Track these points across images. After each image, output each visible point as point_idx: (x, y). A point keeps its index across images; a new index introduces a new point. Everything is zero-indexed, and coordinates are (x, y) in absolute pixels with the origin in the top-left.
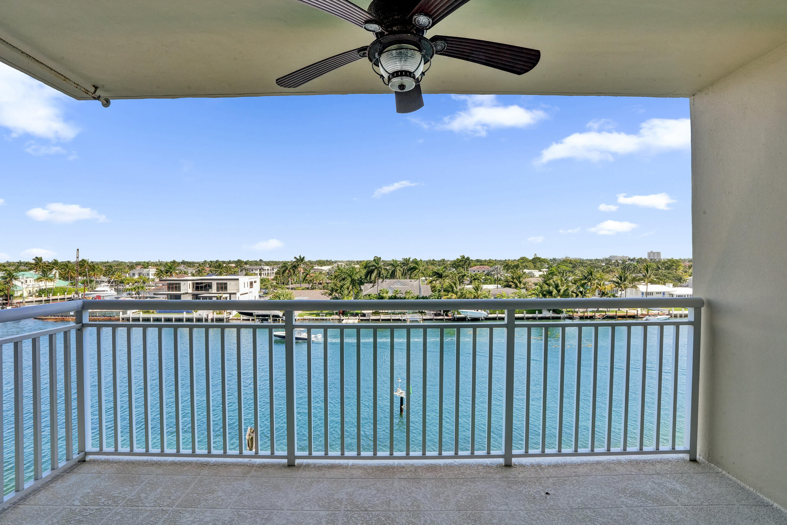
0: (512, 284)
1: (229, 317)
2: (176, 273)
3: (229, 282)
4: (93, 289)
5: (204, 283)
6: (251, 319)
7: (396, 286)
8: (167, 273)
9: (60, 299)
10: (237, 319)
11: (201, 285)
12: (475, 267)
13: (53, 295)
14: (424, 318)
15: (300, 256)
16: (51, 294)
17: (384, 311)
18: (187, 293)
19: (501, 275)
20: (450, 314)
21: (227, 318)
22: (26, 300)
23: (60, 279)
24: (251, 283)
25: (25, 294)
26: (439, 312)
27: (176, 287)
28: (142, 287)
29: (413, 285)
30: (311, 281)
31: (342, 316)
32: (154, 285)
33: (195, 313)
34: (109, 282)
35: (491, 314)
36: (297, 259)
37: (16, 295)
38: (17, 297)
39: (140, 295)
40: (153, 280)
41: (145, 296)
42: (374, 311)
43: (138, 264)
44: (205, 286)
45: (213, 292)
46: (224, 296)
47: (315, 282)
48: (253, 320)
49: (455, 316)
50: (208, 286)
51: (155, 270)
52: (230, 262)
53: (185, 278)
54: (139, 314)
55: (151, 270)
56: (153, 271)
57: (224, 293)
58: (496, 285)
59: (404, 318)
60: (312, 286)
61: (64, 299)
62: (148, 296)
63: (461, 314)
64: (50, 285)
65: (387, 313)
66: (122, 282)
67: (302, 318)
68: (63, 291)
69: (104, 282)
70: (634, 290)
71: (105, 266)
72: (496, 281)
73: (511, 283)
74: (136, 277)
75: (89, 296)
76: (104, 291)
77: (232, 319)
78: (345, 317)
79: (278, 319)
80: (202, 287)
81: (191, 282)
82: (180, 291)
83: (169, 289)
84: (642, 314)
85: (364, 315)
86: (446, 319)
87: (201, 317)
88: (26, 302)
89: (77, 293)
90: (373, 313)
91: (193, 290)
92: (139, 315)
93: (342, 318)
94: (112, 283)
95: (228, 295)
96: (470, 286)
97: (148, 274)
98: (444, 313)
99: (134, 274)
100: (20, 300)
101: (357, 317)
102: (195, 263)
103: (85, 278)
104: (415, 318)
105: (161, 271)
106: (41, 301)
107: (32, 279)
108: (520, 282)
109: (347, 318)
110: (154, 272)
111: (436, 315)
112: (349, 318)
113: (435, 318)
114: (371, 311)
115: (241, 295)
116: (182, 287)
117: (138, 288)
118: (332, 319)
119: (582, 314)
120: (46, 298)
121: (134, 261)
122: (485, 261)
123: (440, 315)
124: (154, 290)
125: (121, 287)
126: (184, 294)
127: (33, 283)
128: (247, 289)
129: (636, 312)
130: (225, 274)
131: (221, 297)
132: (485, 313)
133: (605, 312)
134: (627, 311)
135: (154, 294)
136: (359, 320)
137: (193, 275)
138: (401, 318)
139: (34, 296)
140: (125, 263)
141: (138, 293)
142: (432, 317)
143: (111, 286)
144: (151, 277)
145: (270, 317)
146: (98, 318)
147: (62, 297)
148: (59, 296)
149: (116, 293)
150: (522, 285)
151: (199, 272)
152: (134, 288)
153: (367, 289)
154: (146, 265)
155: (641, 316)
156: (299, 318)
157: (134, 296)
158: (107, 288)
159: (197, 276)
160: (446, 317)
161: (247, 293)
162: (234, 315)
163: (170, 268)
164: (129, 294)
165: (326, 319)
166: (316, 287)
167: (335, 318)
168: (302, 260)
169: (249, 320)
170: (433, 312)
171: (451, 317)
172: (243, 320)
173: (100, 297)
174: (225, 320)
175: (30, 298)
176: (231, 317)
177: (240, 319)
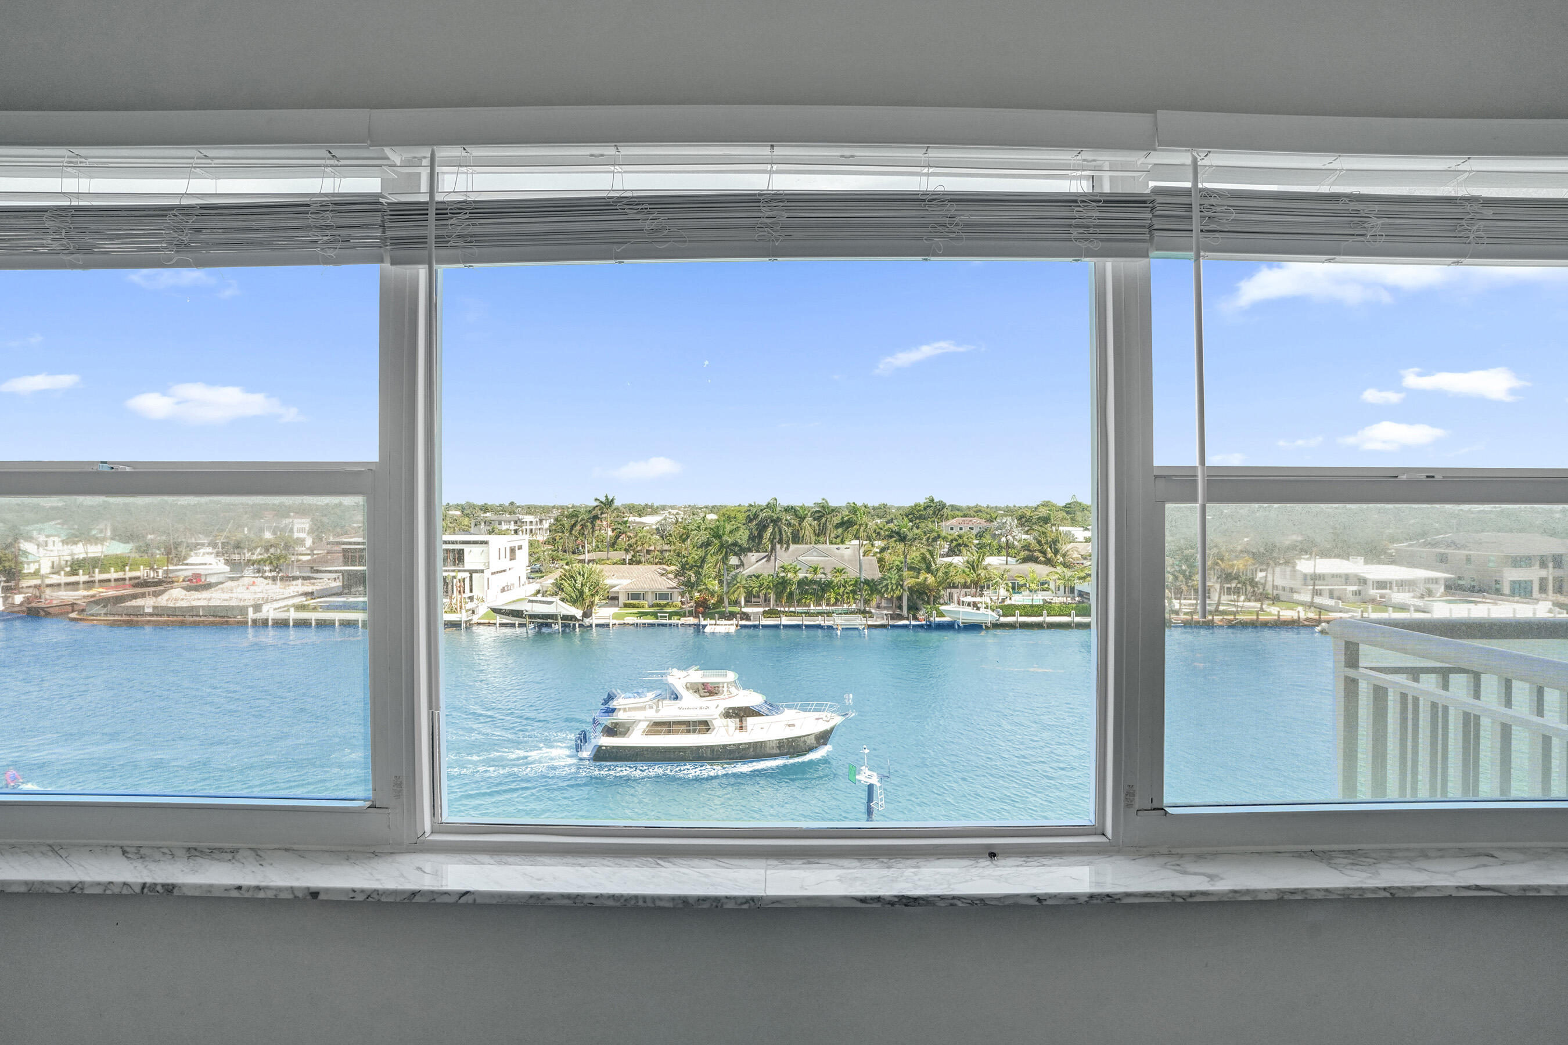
0: (1040, 555)
1: (471, 620)
3: (468, 549)
4: (180, 561)
6: (517, 623)
7: (809, 558)
9: (116, 580)
10: (489, 624)
12: (954, 521)
13: (101, 572)
14: (870, 623)
15: (606, 497)
16: (97, 570)
17: (787, 609)
19: (1013, 537)
20: (921, 615)
21: (466, 622)
22: (48, 581)
23: (113, 539)
24: (513, 550)
25: (45, 569)
26: (898, 612)
27: (360, 557)
29: (842, 557)
30: (630, 546)
31: (702, 619)
35: (1004, 616)
36: (601, 502)
37: (25, 571)
38: (29, 575)
39: (281, 574)
40: (306, 542)
41: (291, 575)
42: (767, 609)
46: (460, 575)
47: (639, 548)
48: (523, 625)
49: (932, 619)
51: (307, 521)
54: (288, 610)
55: (299, 521)
57: (459, 571)
58: (1005, 558)
59: (828, 623)
60: (633, 556)
61: (124, 580)
62: (297, 574)
63: (944, 616)
64: (95, 551)
65: (794, 612)
66: (238, 546)
67: (622, 622)
68: (122, 562)
69: (202, 544)
70: (1288, 569)
72: (1006, 549)
73: (1036, 554)
75: (180, 574)
76: (204, 564)
77: (479, 624)
78: (708, 622)
79: (572, 623)
83: (346, 560)
84: (1307, 619)
85: (746, 616)
86: (914, 626)
88: (45, 586)
89: (153, 568)
90: (764, 612)
92: (287, 614)
93: (703, 622)
94: (220, 548)
95: (467, 575)
96: (956, 560)
98: (908, 613)
100: (35, 582)
101: (734, 622)
103: (164, 537)
104: (852, 623)
105: (322, 522)
106: (77, 583)
107: (56, 539)
108: (1056, 552)
109: (713, 622)
110: (306, 526)
111: (894, 617)
112: (718, 622)
113: (891, 623)
114: (761, 610)
115: (493, 574)
117: (277, 558)
118: (682, 625)
119: (1188, 617)
120: (86, 578)
122: (969, 508)
123: (900, 617)
124: (309, 562)
125: (238, 557)
127: (59, 546)
128: (504, 563)
129: (1297, 615)
131: (454, 577)
132: (994, 614)
133: (1234, 613)
134: (1279, 612)
135: (314, 572)
136: (737, 626)
138: (822, 623)
139: (62, 573)
141: (276, 569)
142: (885, 622)
143: (219, 554)
145: (556, 619)
146: (203, 619)
147: (120, 575)
148: (113, 575)
149: (229, 569)
150: (1058, 557)
152: (269, 559)
153: (754, 564)
155: (1306, 623)
156: (614, 621)
157: (270, 574)
158: (209, 559)
160: (913, 623)
161: (504, 571)
162: (480, 616)
163: (341, 517)
165: (670, 625)
166: (643, 559)
167: (688, 623)
168: (609, 503)
169: (513, 625)
170: (886, 612)
171: (924, 622)
172: (502, 625)
173: (199, 575)
174: (463, 625)
175: (55, 576)
176: (475, 619)
177: (495, 624)
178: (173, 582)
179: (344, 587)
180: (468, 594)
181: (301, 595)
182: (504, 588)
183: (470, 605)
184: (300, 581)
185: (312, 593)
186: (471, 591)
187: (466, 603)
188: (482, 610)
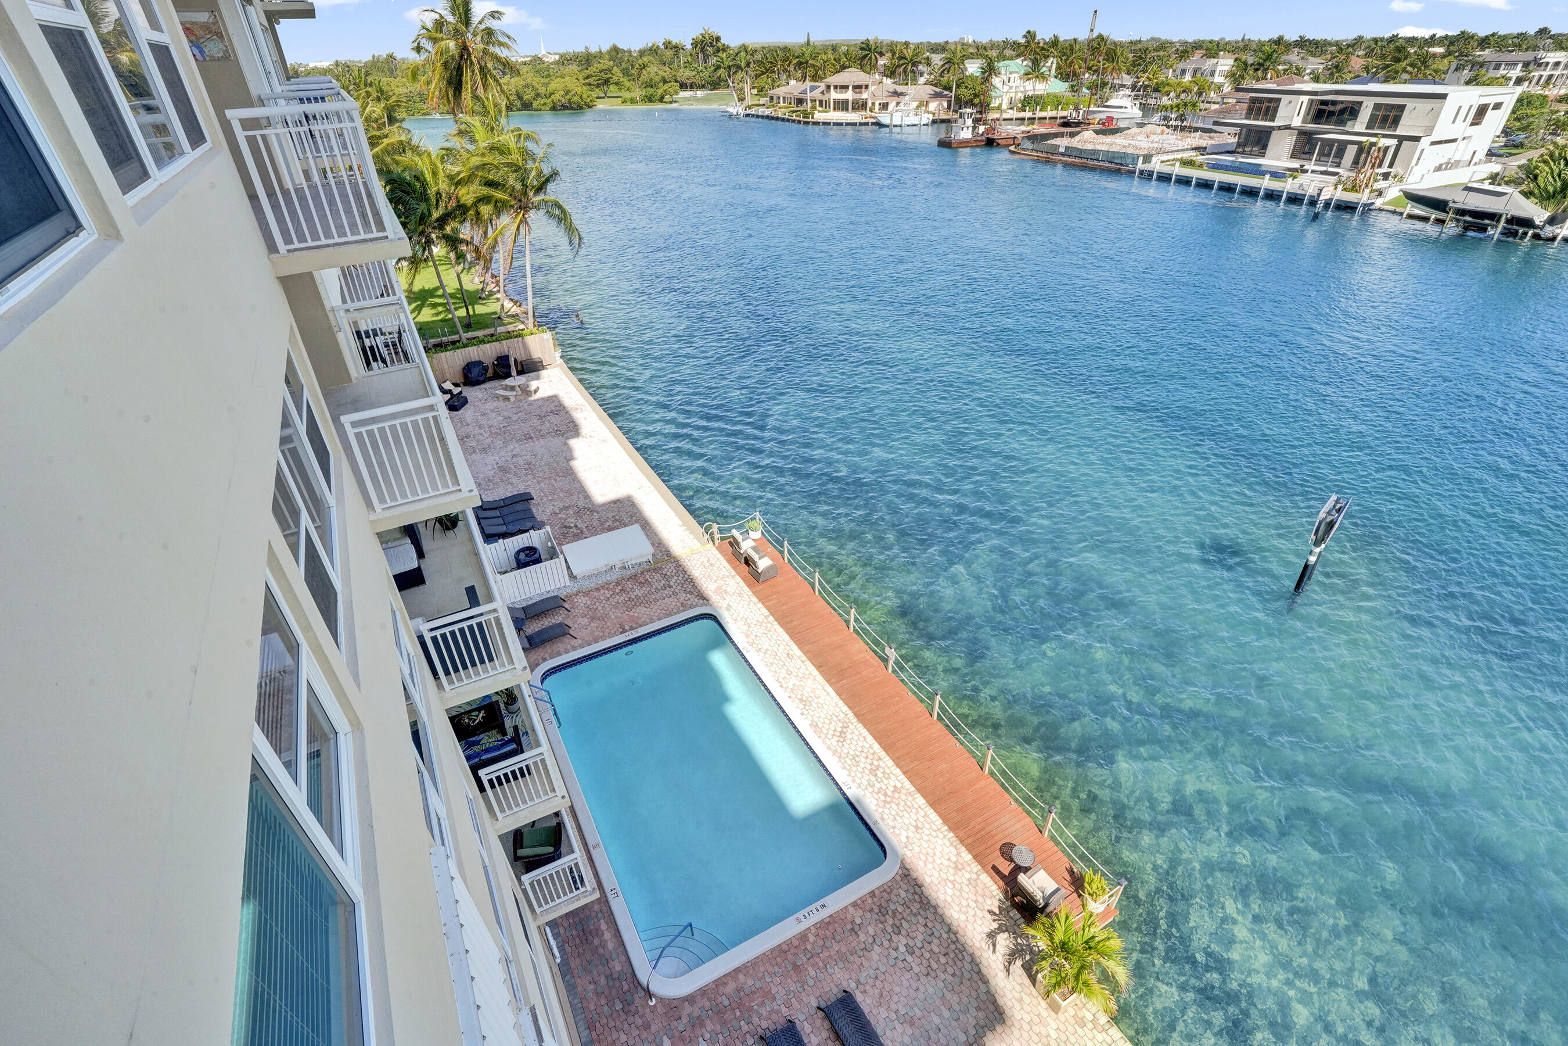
1: (1373, 204)
2: (1278, 73)
3: (1410, 103)
4: (1103, 103)
5: (1342, 102)
6: (1433, 217)
8: (1257, 70)
9: (1051, 118)
10: (1394, 212)
11: (1331, 108)
13: (1041, 110)
16: (1038, 107)
18: (1288, 127)
21: (1365, 205)
22: (1005, 116)
23: (1056, 77)
24: (1482, 110)
25: (1005, 104)
27: (1268, 109)
28: (1194, 105)
32: (1219, 100)
33: (1290, 180)
34: (1134, 87)
37: (992, 105)
38: (994, 108)
39: (1185, 123)
40: (1219, 87)
41: (1194, 125)
43: (1197, 46)
44: (1342, 112)
45: (1357, 129)
46: (1383, 142)
48: (1440, 222)
50: (1352, 111)
51: (1231, 62)
52: (1432, 41)
53: (1297, 87)
54: (1174, 165)
55: (1221, 61)
56: (1225, 65)
57: (1385, 136)
61: (1056, 118)
62: (1200, 125)
64: (1039, 88)
66: (1156, 90)
68: (1058, 102)
69: (1124, 86)
71: (1134, 51)
74: (1188, 78)
75: (1096, 116)
76: (1121, 107)
77: (1380, 210)
79: (1521, 229)
80: (1331, 114)
81: (1305, 99)
82: (1273, 120)
83: (1250, 113)
87: (1303, 192)
88: (1004, 120)
89: (1077, 109)
91: (1304, 121)
92: (1173, 168)
94: (1139, 90)
95: (1395, 142)
97: (1213, 73)
99: (1183, 72)
100: (996, 116)
102: (1330, 44)
103: (1095, 77)
105: (1245, 63)
106: (1023, 119)
107: (1016, 75)
110: (1227, 68)
115: (1433, 143)
116: (1281, 113)
117: (1186, 105)
120: (1031, 114)
121: (1190, 40)
124: (1215, 111)
125: (1152, 101)
126: (1279, 128)
127: (1018, 82)
128: (1461, 128)
130: (1405, 76)
131: (1373, 144)
135: (1216, 123)
137: (1316, 79)
139: (1016, 108)
140: (1171, 43)
141: (1182, 118)
143: (1136, 98)
144: (1218, 79)
145: (1500, 220)
146: (1100, 163)
147: (1053, 114)
148: (1049, 113)
149: (1140, 113)
151: (1335, 72)
152: (1178, 106)
154: (1212, 49)
157: (1173, 123)
158: (1127, 102)
159: (1325, 82)
161: (1454, 141)
162: (1387, 199)
163: (1269, 57)
164: (1165, 118)
169: (1426, 219)
172: (1411, 217)
173: (1111, 119)
174: (1360, 209)
175: (1011, 111)
176: (1379, 202)
177: (1401, 214)
178: (1089, 124)
179: (1239, 145)
180: (1385, 169)
181: (1193, 149)
182: (1441, 165)
183: (1381, 184)
184: (1199, 133)
185: (1205, 148)
186: (1391, 166)
187: (1376, 181)
188: (1393, 192)
